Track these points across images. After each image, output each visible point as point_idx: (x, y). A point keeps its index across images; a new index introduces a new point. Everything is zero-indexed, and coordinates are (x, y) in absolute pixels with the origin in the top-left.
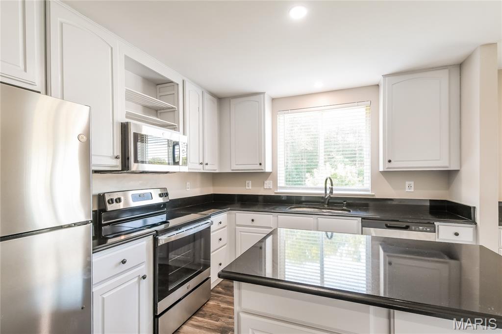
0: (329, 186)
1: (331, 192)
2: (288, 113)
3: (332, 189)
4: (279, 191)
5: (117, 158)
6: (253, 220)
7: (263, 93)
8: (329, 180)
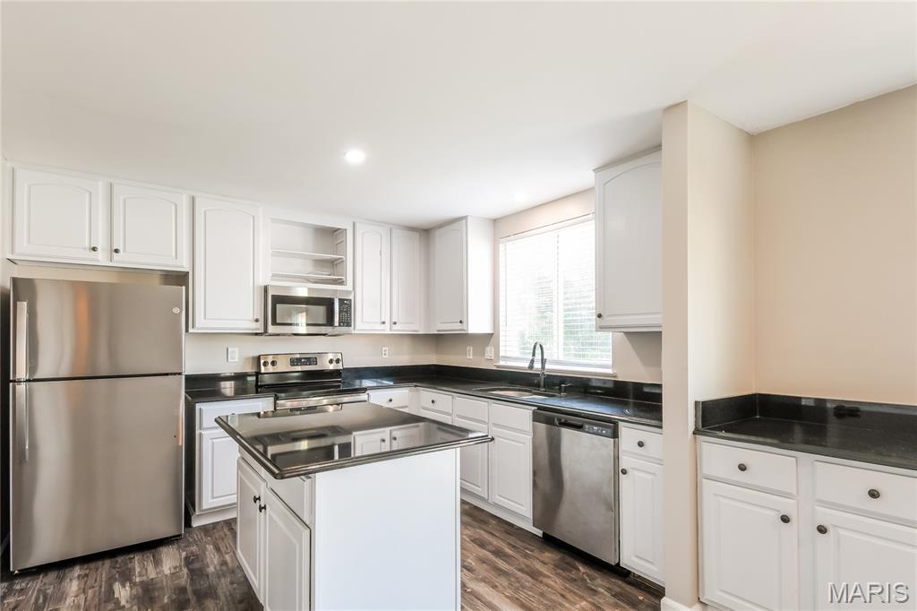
0: (538, 357)
1: (543, 367)
2: (511, 240)
3: (543, 361)
4: (502, 363)
5: (257, 320)
6: (433, 402)
7: (465, 218)
8: (538, 346)
